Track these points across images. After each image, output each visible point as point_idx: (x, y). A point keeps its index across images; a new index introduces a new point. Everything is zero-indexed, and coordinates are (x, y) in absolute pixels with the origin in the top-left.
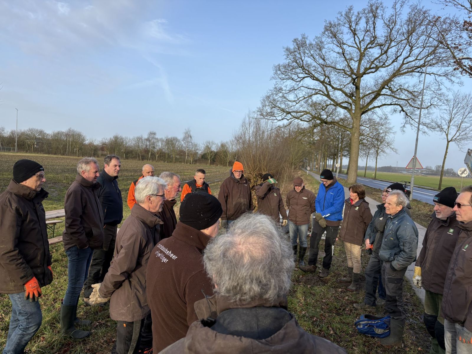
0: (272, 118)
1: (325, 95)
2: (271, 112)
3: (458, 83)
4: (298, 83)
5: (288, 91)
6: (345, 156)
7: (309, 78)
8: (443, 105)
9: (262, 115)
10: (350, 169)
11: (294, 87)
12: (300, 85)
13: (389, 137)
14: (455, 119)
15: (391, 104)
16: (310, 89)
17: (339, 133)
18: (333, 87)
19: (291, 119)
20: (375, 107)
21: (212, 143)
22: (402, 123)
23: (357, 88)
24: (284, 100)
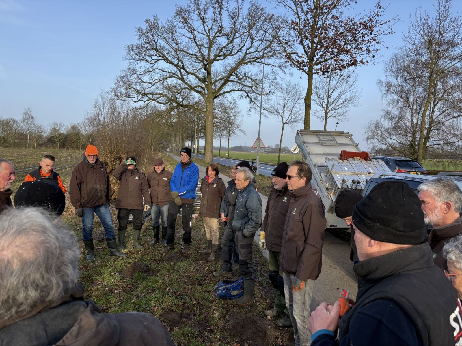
0: (127, 99)
1: (179, 78)
2: (127, 93)
3: (289, 74)
4: (152, 65)
5: (143, 73)
6: (201, 137)
7: (163, 61)
8: (279, 92)
9: (116, 95)
10: (206, 150)
11: (148, 69)
12: (155, 67)
13: (238, 120)
14: (288, 105)
15: (238, 90)
16: (165, 71)
17: (195, 117)
18: (186, 72)
19: (147, 101)
20: (225, 93)
21: (60, 124)
22: (248, 108)
23: (209, 73)
24: (140, 81)
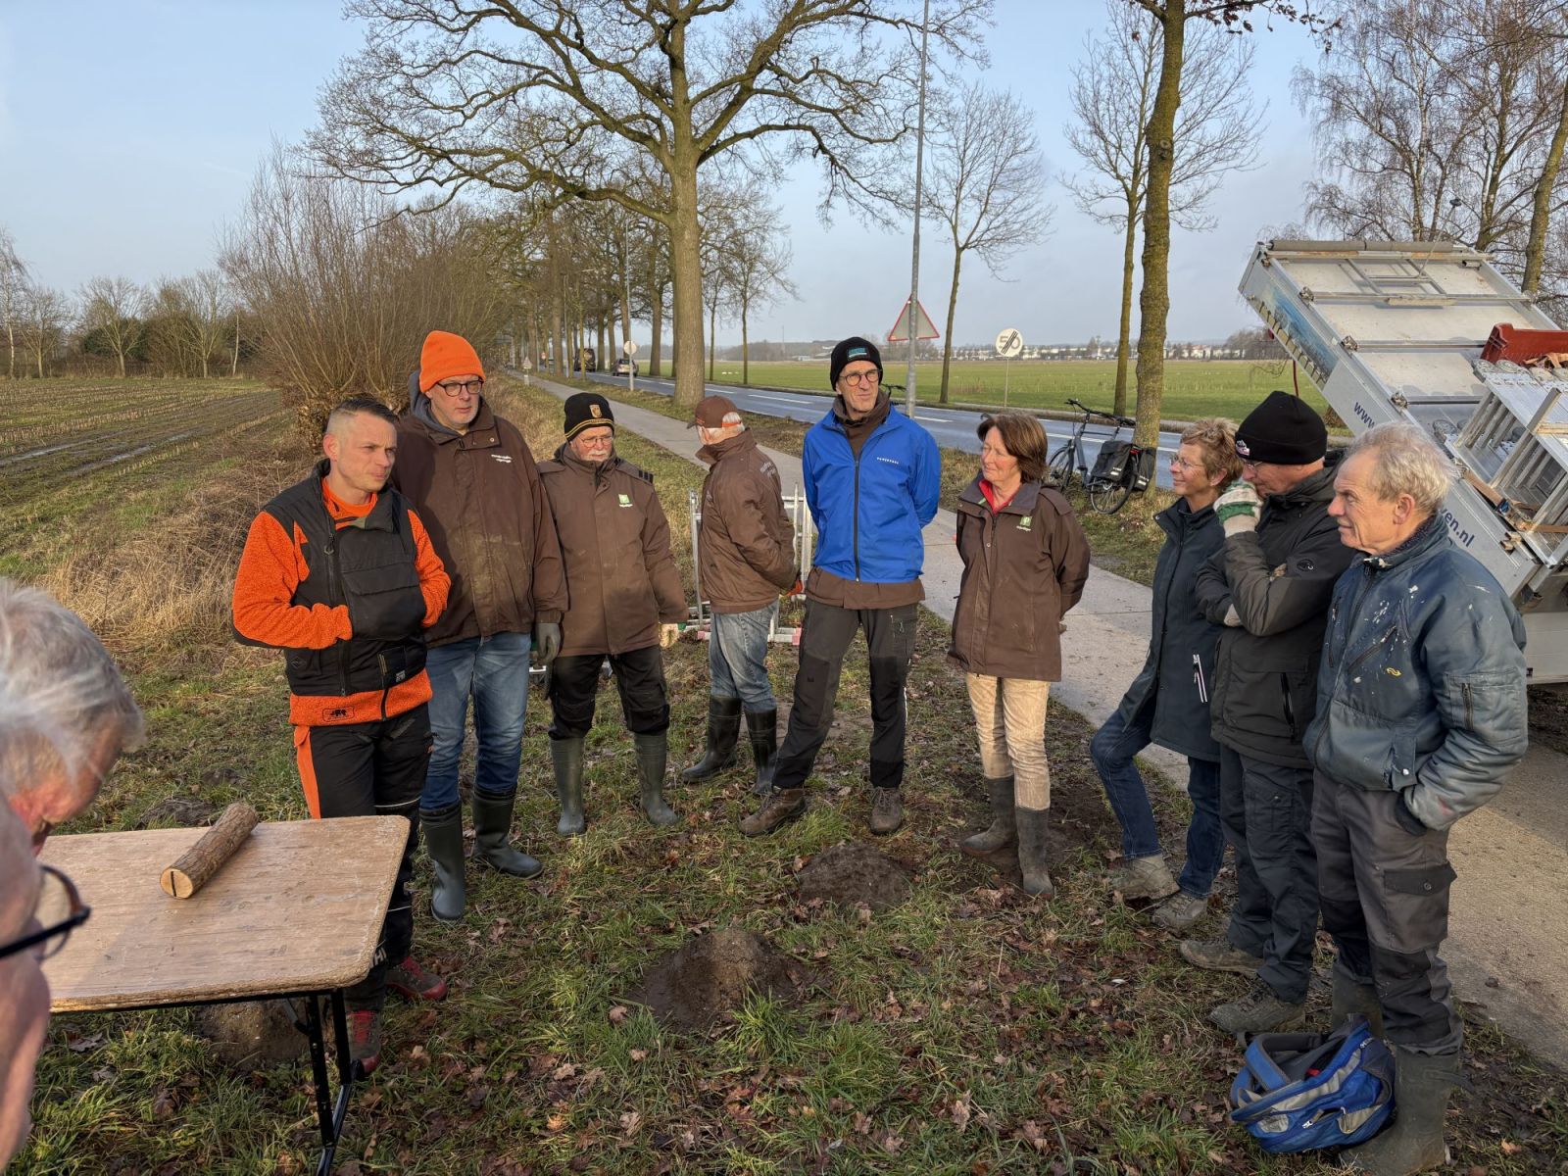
1: (561, 86)
5: (424, 69)
9: (331, 161)
15: (787, 127)
16: (509, 62)
18: (592, 59)
19: (450, 179)
20: (737, 137)
23: (676, 64)
24: (416, 101)
